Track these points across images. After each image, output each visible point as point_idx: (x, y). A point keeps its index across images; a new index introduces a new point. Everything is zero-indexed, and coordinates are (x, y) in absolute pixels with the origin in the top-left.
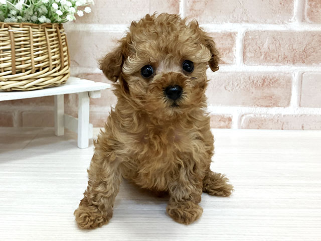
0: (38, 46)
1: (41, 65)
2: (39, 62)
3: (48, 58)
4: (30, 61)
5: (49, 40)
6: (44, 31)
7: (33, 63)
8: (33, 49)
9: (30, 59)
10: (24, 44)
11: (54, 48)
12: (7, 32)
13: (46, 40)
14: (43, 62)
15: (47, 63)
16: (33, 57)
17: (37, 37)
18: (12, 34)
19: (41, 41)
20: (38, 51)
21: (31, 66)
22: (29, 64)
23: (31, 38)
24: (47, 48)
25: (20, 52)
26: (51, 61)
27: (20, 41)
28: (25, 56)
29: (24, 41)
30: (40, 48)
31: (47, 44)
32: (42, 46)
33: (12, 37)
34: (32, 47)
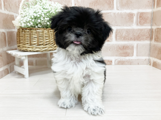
0: (46, 36)
1: (47, 43)
2: (46, 42)
3: (50, 41)
4: (43, 41)
5: (50, 34)
6: (49, 31)
7: (45, 42)
8: (45, 37)
9: (44, 41)
10: (42, 36)
11: (52, 37)
12: (36, 31)
13: (49, 34)
14: (48, 42)
15: (49, 42)
16: (44, 40)
17: (46, 33)
18: (37, 32)
19: (48, 35)
20: (46, 38)
21: (44, 43)
22: (43, 43)
23: (44, 33)
24: (49, 37)
25: (40, 38)
26: (51, 42)
27: (40, 35)
28: (42, 40)
29: (42, 34)
30: (47, 37)
31: (49, 36)
32: (48, 36)
33: (38, 33)
34: (44, 37)
